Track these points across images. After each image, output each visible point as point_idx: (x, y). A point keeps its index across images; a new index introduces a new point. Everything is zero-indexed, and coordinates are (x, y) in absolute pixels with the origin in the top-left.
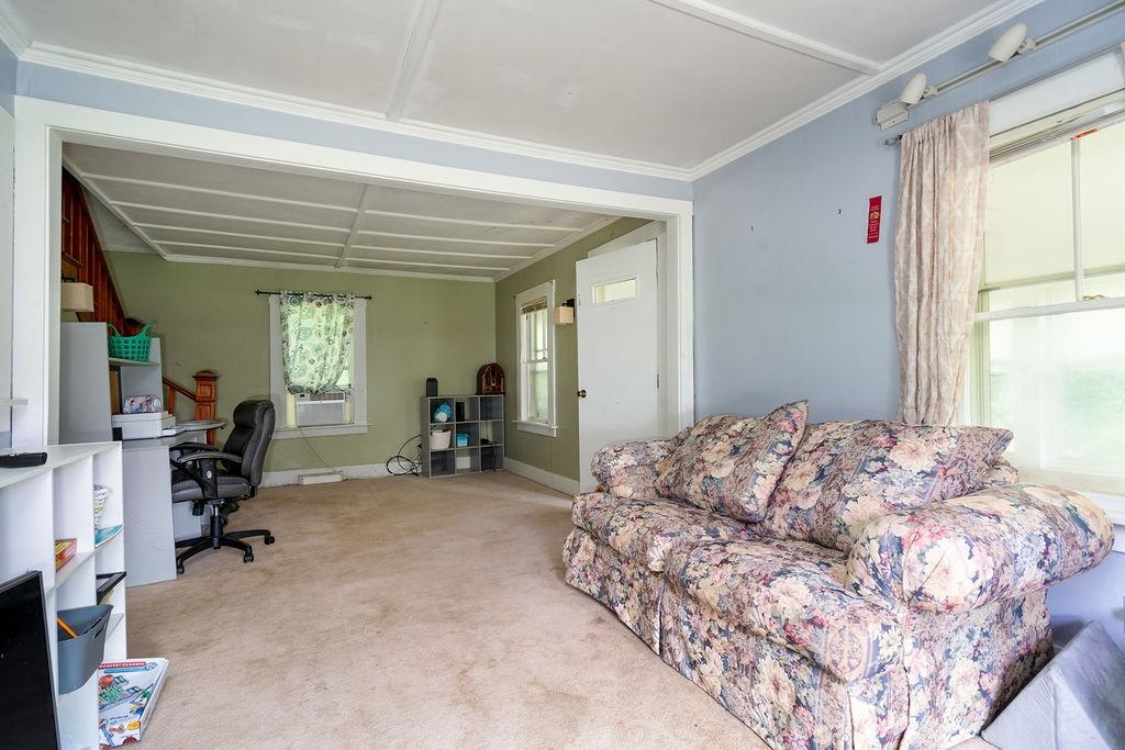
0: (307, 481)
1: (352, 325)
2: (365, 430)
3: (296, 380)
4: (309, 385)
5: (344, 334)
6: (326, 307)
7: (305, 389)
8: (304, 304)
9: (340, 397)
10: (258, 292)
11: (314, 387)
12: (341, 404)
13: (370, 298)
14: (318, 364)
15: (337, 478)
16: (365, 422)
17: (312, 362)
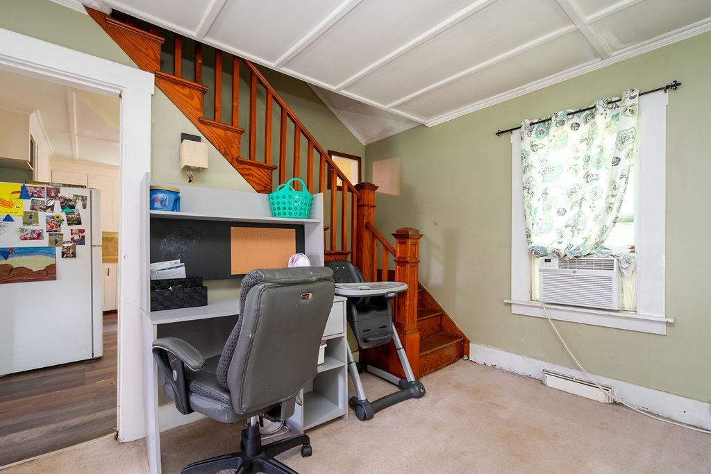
0: (551, 382)
1: (629, 145)
2: (661, 329)
3: (538, 241)
4: (556, 246)
5: (617, 161)
6: (588, 125)
7: (549, 251)
8: (553, 130)
9: (608, 265)
10: (499, 133)
11: (562, 249)
12: (610, 278)
13: (676, 85)
14: (570, 215)
15: (598, 395)
16: (660, 315)
17: (562, 212)
